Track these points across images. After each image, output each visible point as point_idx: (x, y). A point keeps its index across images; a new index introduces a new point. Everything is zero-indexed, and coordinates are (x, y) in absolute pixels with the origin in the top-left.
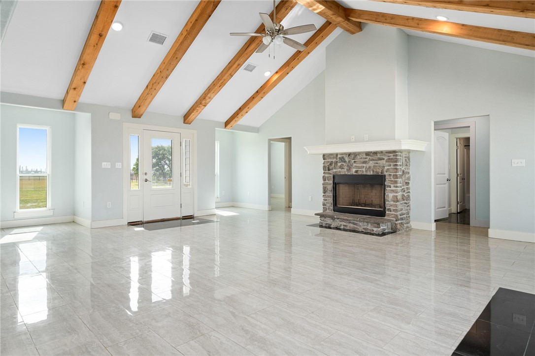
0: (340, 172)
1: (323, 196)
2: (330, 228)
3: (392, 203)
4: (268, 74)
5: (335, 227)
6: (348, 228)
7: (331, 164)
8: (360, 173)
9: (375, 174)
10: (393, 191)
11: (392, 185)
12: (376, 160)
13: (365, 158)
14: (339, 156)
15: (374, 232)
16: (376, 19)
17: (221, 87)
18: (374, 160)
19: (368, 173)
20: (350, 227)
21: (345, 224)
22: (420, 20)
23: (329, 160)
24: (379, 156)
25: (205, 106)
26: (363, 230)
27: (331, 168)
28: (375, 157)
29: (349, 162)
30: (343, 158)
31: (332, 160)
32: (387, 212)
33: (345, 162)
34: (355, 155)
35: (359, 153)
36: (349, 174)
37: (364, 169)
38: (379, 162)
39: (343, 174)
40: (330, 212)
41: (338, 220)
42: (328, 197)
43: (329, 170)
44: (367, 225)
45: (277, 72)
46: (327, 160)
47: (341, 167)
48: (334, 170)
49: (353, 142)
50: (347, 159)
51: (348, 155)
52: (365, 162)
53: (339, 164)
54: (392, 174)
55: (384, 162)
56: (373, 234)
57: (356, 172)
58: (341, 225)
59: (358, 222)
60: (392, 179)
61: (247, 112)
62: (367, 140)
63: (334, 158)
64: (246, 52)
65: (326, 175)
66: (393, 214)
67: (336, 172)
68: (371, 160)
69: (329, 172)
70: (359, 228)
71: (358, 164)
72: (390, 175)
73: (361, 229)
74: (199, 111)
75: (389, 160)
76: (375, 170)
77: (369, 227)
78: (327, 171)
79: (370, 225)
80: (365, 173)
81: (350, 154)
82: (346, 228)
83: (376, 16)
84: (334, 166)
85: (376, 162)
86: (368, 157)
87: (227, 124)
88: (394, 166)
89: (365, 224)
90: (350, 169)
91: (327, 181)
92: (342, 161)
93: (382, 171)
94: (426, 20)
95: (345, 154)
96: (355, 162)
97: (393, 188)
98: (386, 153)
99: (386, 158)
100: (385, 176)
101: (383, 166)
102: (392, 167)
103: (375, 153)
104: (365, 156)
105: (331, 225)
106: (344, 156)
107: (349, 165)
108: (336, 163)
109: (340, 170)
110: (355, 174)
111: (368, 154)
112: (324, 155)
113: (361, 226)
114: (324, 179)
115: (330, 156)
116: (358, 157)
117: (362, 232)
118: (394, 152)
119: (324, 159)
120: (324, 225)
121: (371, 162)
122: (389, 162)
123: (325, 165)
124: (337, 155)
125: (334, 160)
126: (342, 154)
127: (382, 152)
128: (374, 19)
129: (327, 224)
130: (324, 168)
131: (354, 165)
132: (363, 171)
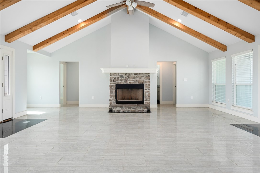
0: (120, 83)
1: (110, 95)
2: (119, 112)
3: (148, 97)
4: (80, 21)
5: (123, 111)
6: (130, 111)
7: (115, 79)
8: (132, 83)
9: (139, 83)
10: (148, 91)
11: (148, 89)
12: (140, 77)
13: (135, 76)
14: (120, 74)
15: (144, 111)
16: (149, 11)
17: (54, 20)
18: (139, 77)
19: (136, 83)
20: (131, 110)
21: (128, 109)
22: (169, 18)
23: (114, 76)
24: (141, 75)
25: (33, 31)
26: (139, 111)
27: (115, 80)
28: (139, 76)
29: (126, 78)
30: (122, 75)
31: (115, 76)
32: (145, 102)
33: (123, 77)
34: (129, 74)
35: (131, 74)
36: (126, 84)
37: (134, 81)
38: (141, 78)
39: (123, 84)
40: (114, 104)
41: (124, 108)
42: (113, 96)
43: (114, 81)
44: (141, 109)
45: (85, 21)
46: (112, 76)
47: (121, 80)
48: (117, 82)
49: (128, 68)
50: (124, 76)
51: (125, 74)
52: (134, 78)
53: (120, 79)
54: (148, 84)
55: (143, 78)
56: (143, 112)
57: (130, 83)
58: (126, 110)
59: (136, 108)
60: (148, 86)
61: (55, 42)
62: (135, 67)
63: (117, 75)
64: (84, 3)
65: (112, 84)
66: (148, 102)
67: (118, 83)
68: (138, 77)
69: (114, 83)
70: (136, 110)
71: (131, 79)
72: (147, 84)
73: (137, 111)
74: (26, 34)
75: (146, 77)
76: (139, 82)
77: (142, 109)
78: (112, 82)
79: (142, 108)
80: (134, 83)
81: (126, 74)
82: (129, 111)
83: (149, 10)
84: (117, 80)
85: (140, 78)
86: (136, 76)
87: (35, 47)
88: (149, 80)
89: (140, 108)
90: (126, 81)
91: (112, 88)
92: (122, 77)
93: (143, 82)
94: (171, 19)
95: (123, 73)
96: (129, 78)
97: (148, 90)
98: (145, 74)
99: (145, 76)
100: (144, 84)
101: (143, 80)
102: (147, 81)
103: (140, 74)
104: (134, 75)
105: (120, 111)
106: (123, 75)
107: (126, 79)
108: (118, 78)
109: (121, 82)
110: (129, 84)
111: (136, 74)
112: (110, 74)
113: (138, 109)
114: (111, 86)
115: (115, 74)
116: (131, 75)
117: (138, 112)
118: (149, 74)
119: (110, 76)
120: (116, 111)
121: (137, 78)
122: (146, 78)
123: (111, 79)
124: (118, 74)
125: (117, 77)
126: (122, 73)
127: (143, 73)
128: (148, 11)
129: (117, 110)
130: (111, 81)
131: (128, 79)
132: (133, 82)
